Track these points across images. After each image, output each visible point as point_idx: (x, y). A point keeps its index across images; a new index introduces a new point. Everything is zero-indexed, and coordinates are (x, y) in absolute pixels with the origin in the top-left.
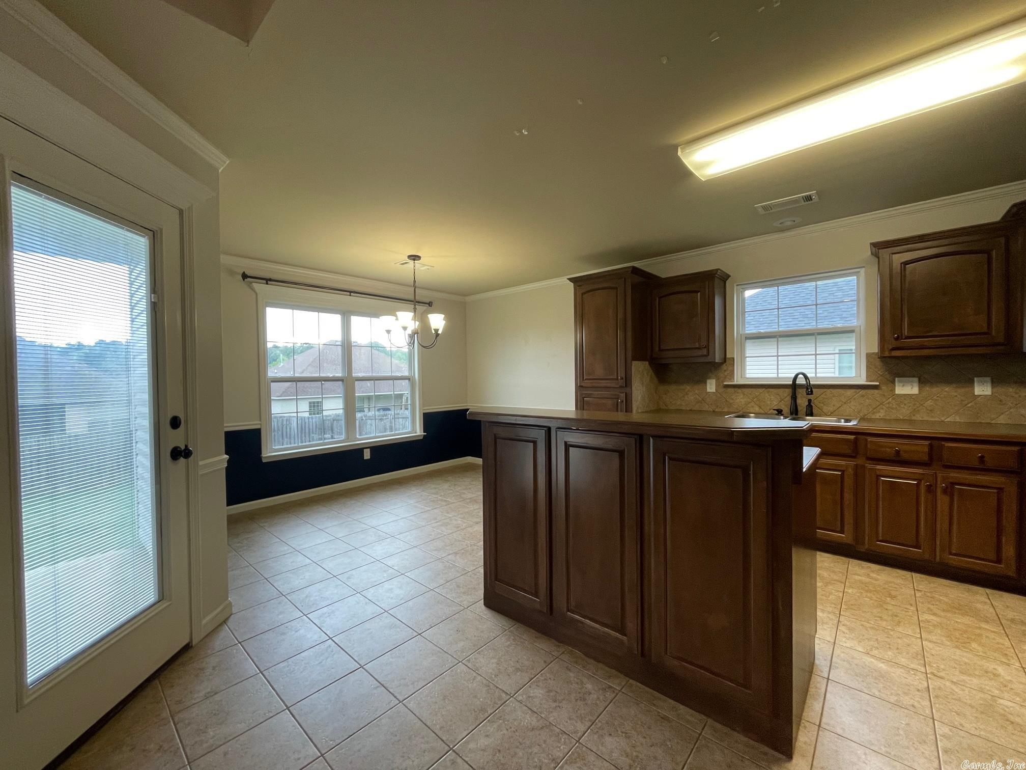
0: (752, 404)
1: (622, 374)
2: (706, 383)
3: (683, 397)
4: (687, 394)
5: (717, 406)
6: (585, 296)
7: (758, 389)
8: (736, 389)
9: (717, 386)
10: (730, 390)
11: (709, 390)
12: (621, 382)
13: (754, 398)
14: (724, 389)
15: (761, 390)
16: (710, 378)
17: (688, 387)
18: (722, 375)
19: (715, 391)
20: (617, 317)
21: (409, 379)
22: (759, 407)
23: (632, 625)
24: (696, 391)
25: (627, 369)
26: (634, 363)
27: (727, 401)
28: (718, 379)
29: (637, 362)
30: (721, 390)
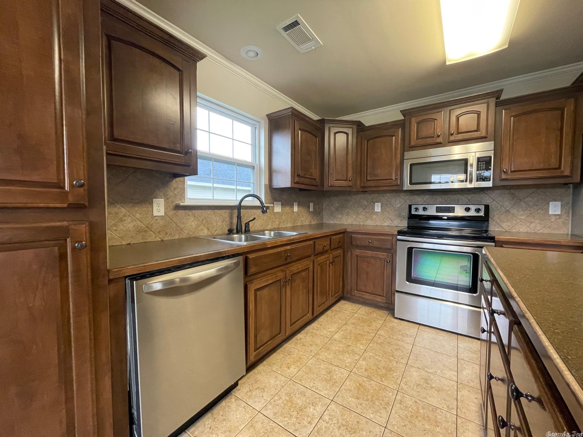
0: (202, 227)
2: (151, 203)
3: (116, 225)
4: (121, 220)
5: (167, 234)
7: (206, 211)
8: (187, 212)
9: (166, 208)
10: (181, 212)
11: (155, 213)
13: (203, 221)
14: (175, 212)
15: (209, 212)
16: (156, 197)
17: (123, 209)
18: (171, 194)
19: (163, 214)
22: (208, 229)
24: (138, 215)
27: (178, 226)
28: (167, 199)
30: (171, 213)
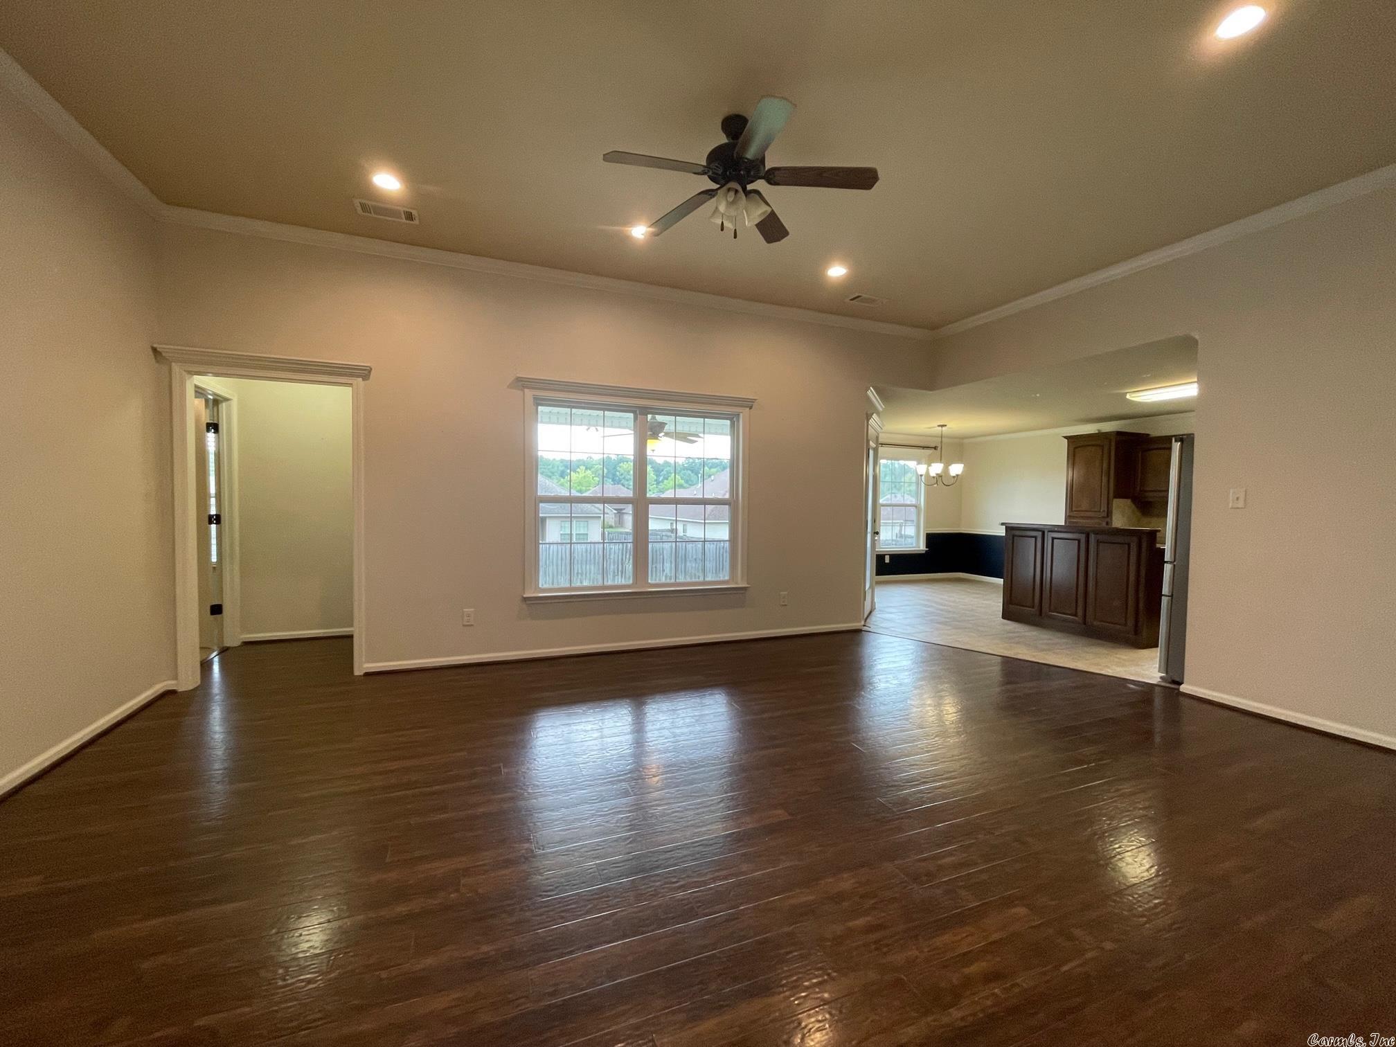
1: (1104, 508)
6: (1077, 450)
12: (1105, 514)
20: (1102, 466)
21: (916, 507)
23: (1080, 612)
25: (1109, 504)
26: (1115, 500)
29: (1118, 500)
